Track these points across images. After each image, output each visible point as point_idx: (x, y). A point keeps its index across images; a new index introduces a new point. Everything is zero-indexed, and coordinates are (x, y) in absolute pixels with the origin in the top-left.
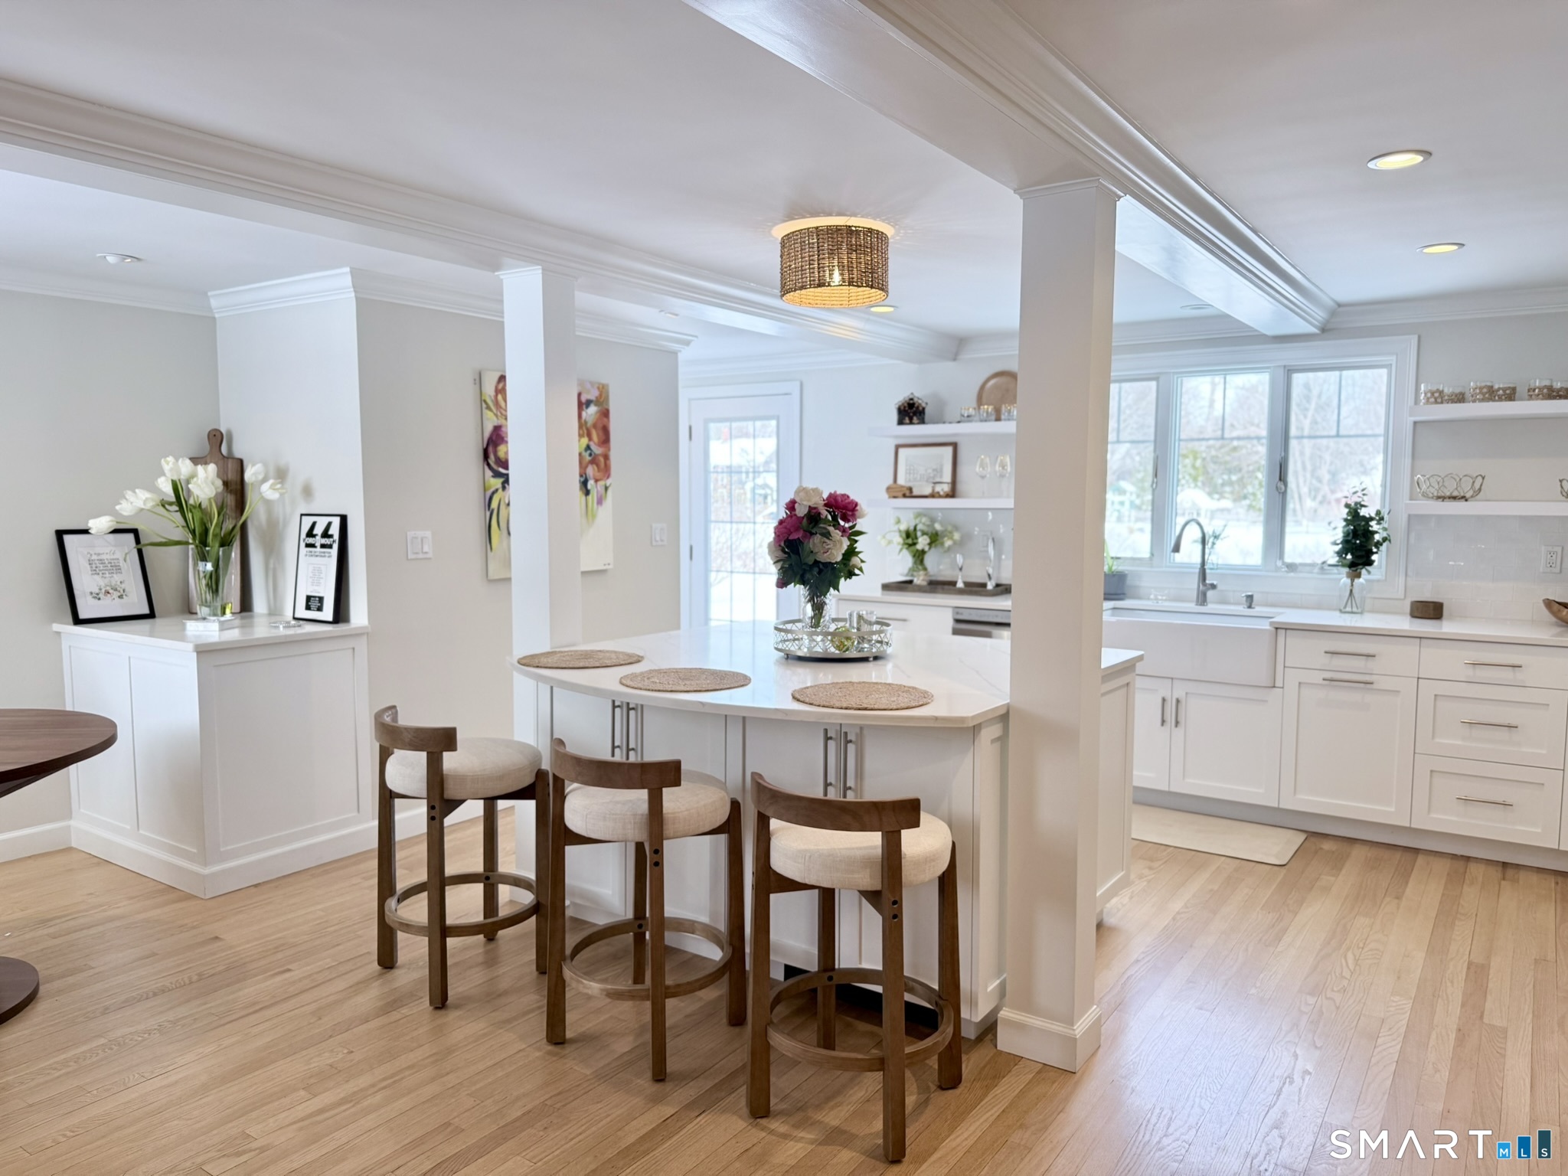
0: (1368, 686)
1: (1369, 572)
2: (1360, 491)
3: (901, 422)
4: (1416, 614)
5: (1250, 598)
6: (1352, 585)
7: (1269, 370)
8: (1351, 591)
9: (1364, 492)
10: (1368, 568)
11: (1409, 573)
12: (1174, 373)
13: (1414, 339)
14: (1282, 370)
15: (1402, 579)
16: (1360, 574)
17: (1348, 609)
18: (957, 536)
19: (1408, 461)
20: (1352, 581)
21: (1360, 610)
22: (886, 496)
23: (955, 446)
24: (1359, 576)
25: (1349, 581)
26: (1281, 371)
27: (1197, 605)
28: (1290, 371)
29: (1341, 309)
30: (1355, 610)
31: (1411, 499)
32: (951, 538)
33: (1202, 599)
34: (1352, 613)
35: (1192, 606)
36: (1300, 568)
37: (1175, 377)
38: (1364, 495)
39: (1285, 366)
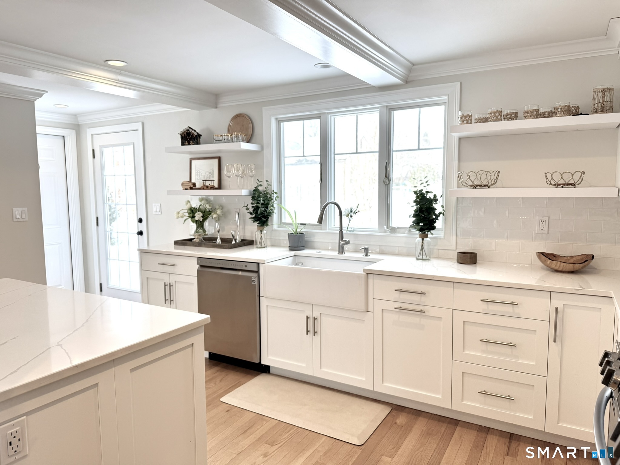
0: (423, 314)
1: (432, 234)
2: (424, 182)
3: (183, 144)
4: (460, 261)
5: (366, 250)
6: (423, 242)
7: (378, 110)
8: (422, 245)
9: (428, 183)
10: (432, 231)
11: (459, 234)
12: (328, 113)
13: (458, 84)
14: (385, 108)
15: (454, 237)
16: (427, 235)
17: (421, 257)
18: (219, 212)
19: (456, 163)
20: (423, 239)
21: (428, 258)
22: (181, 188)
23: (219, 159)
24: (426, 236)
25: (421, 239)
26: (385, 110)
27: (339, 254)
28: (390, 110)
29: (415, 67)
30: (424, 257)
31: (458, 188)
32: (216, 213)
33: (342, 250)
34: (422, 259)
35: (335, 253)
36: (398, 230)
37: (329, 116)
38: (428, 185)
39: (387, 106)
